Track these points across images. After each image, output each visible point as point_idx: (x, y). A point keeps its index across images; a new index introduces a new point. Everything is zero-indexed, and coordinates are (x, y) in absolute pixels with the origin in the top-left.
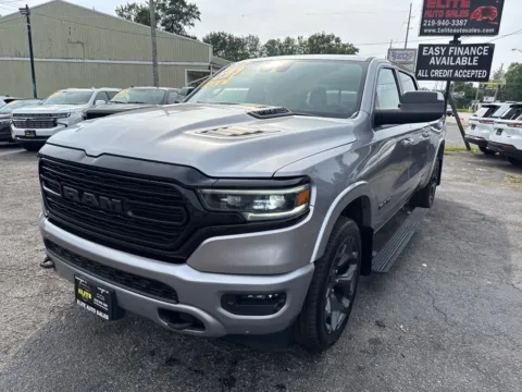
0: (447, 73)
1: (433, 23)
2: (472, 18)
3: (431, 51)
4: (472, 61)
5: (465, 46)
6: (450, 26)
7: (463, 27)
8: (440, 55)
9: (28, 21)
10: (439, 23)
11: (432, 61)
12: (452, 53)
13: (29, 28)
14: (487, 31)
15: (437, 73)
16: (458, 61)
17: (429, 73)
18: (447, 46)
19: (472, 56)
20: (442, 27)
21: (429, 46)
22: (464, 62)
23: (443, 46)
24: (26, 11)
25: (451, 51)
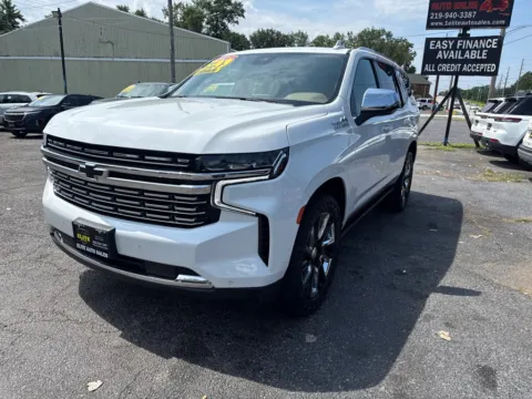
0: (455, 67)
1: (441, 15)
2: (481, 9)
3: (439, 45)
4: (481, 55)
5: (474, 39)
6: (458, 19)
7: (471, 19)
8: (448, 49)
9: (60, 23)
10: (447, 16)
11: (440, 55)
12: (461, 47)
13: (61, 29)
14: (498, 22)
15: (445, 67)
16: (467, 55)
17: (436, 68)
18: (456, 40)
19: (482, 49)
20: (449, 19)
21: (437, 39)
22: (474, 55)
23: (451, 39)
24: (58, 14)
25: (459, 44)
